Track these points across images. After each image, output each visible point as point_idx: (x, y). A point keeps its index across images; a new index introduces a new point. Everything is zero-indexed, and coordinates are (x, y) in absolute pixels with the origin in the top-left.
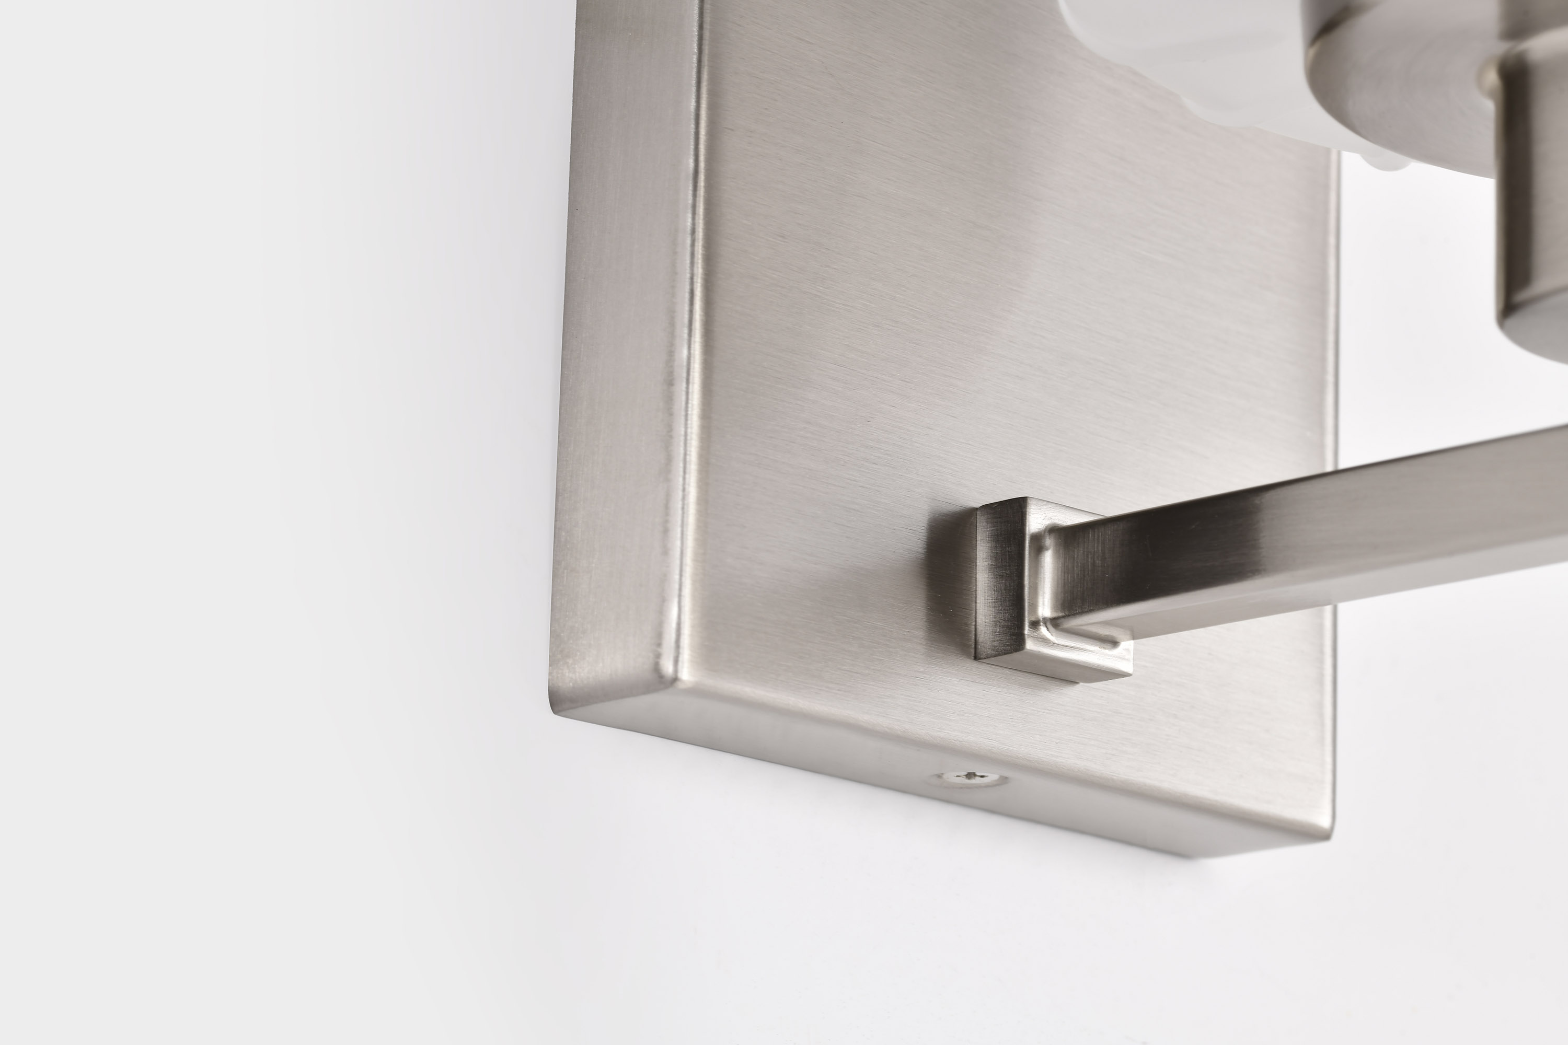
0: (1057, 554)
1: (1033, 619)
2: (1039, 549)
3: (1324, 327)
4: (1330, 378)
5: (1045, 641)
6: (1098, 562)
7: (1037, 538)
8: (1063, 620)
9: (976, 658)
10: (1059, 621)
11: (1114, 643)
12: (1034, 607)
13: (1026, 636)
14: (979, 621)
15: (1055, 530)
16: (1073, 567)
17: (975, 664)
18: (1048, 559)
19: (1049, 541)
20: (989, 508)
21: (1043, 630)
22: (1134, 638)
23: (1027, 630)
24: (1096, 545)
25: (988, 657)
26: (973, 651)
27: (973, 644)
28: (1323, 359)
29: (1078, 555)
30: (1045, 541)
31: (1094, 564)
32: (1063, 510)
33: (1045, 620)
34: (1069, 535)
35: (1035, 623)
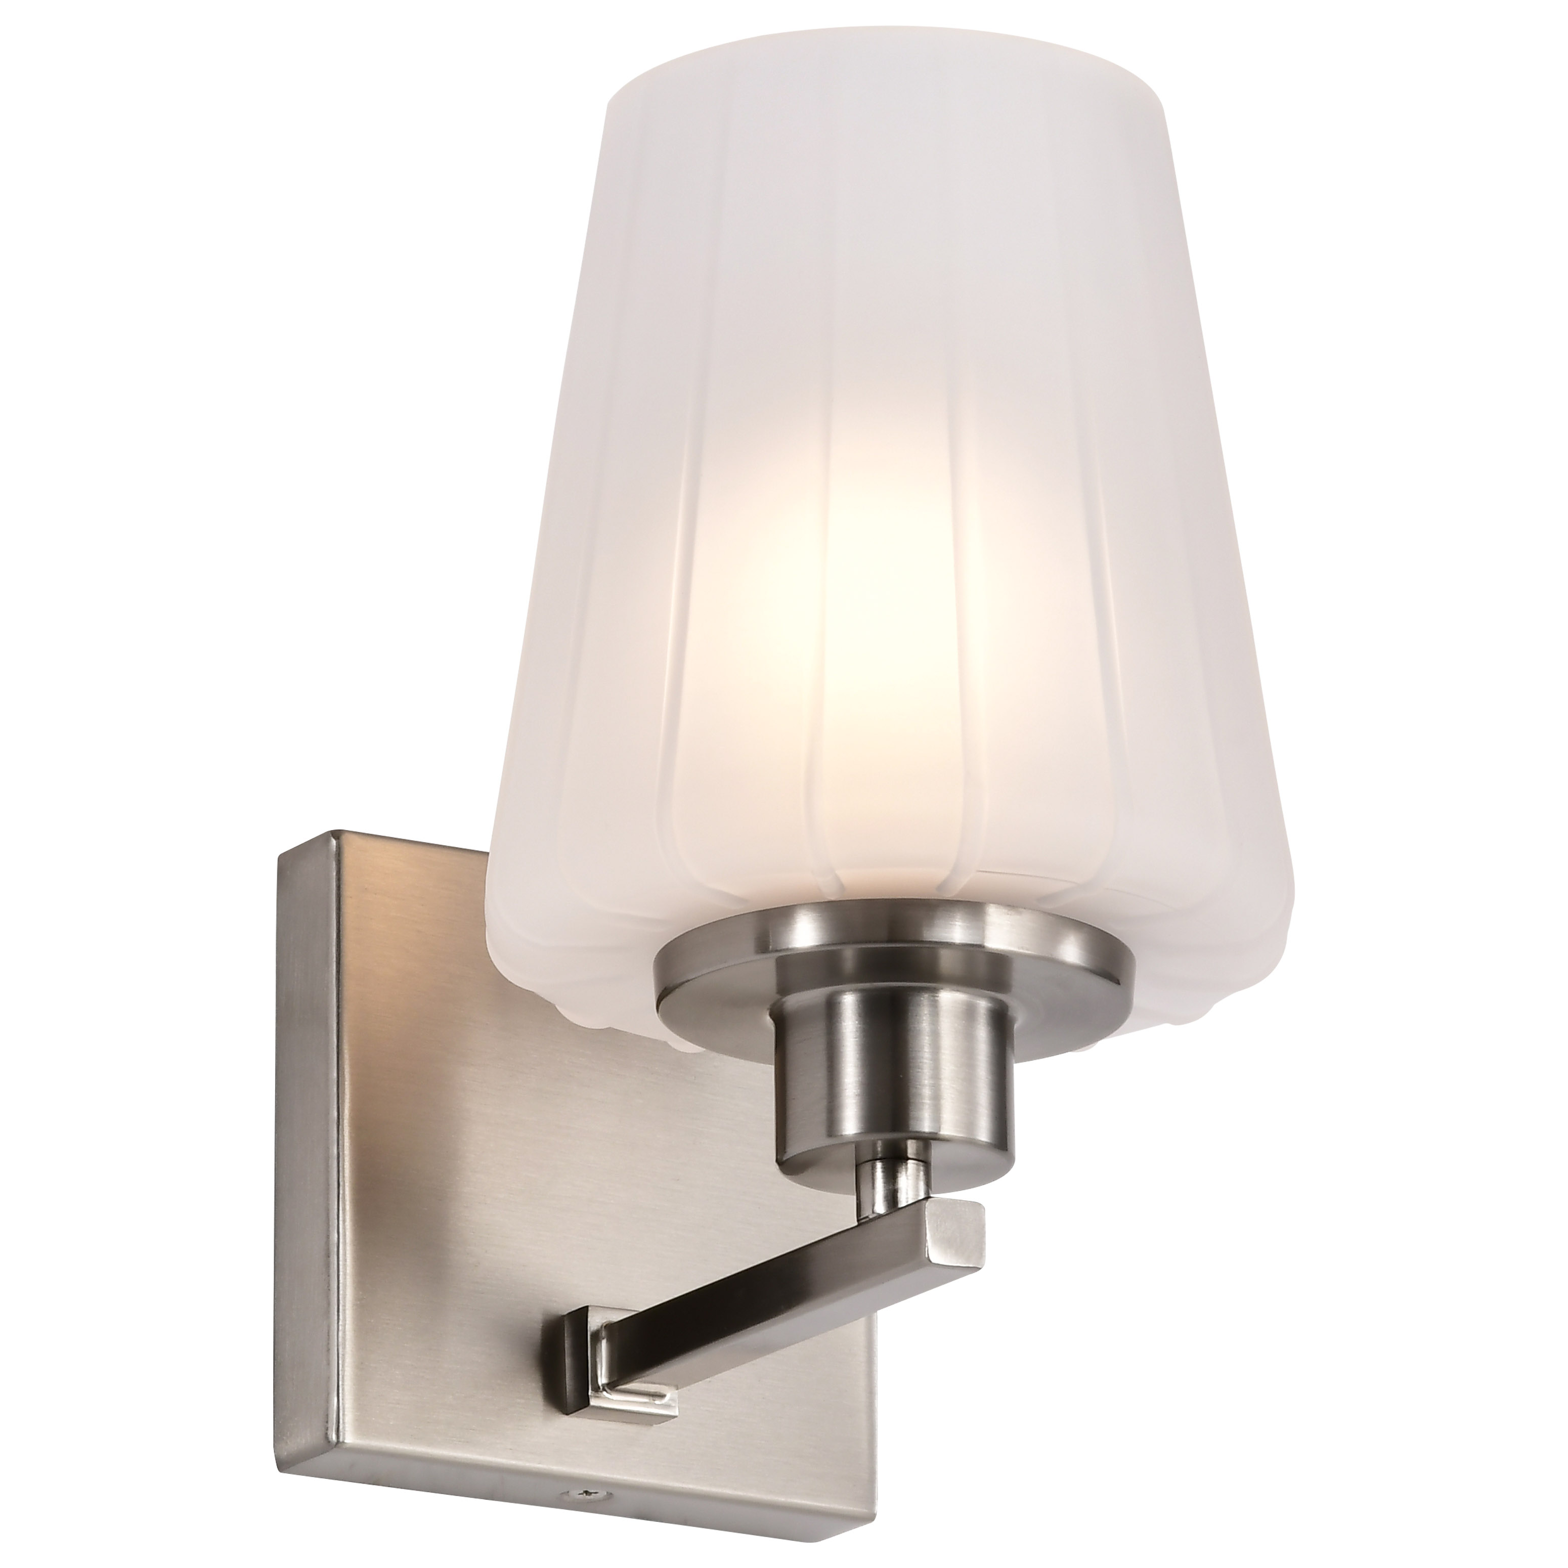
0: (608, 1344)
1: (595, 1387)
2: (596, 1341)
5: (605, 1399)
7: (595, 1334)
8: (612, 1385)
9: (567, 1414)
11: (661, 1396)
12: (594, 1379)
13: (590, 1398)
14: (567, 1389)
15: (606, 1326)
18: (603, 1348)
19: (604, 1334)
20: (570, 1315)
21: (603, 1392)
23: (591, 1393)
25: (572, 1413)
26: (565, 1410)
27: (565, 1405)
30: (600, 1335)
32: (611, 1311)
33: (605, 1387)
34: (610, 1328)
35: (597, 1389)
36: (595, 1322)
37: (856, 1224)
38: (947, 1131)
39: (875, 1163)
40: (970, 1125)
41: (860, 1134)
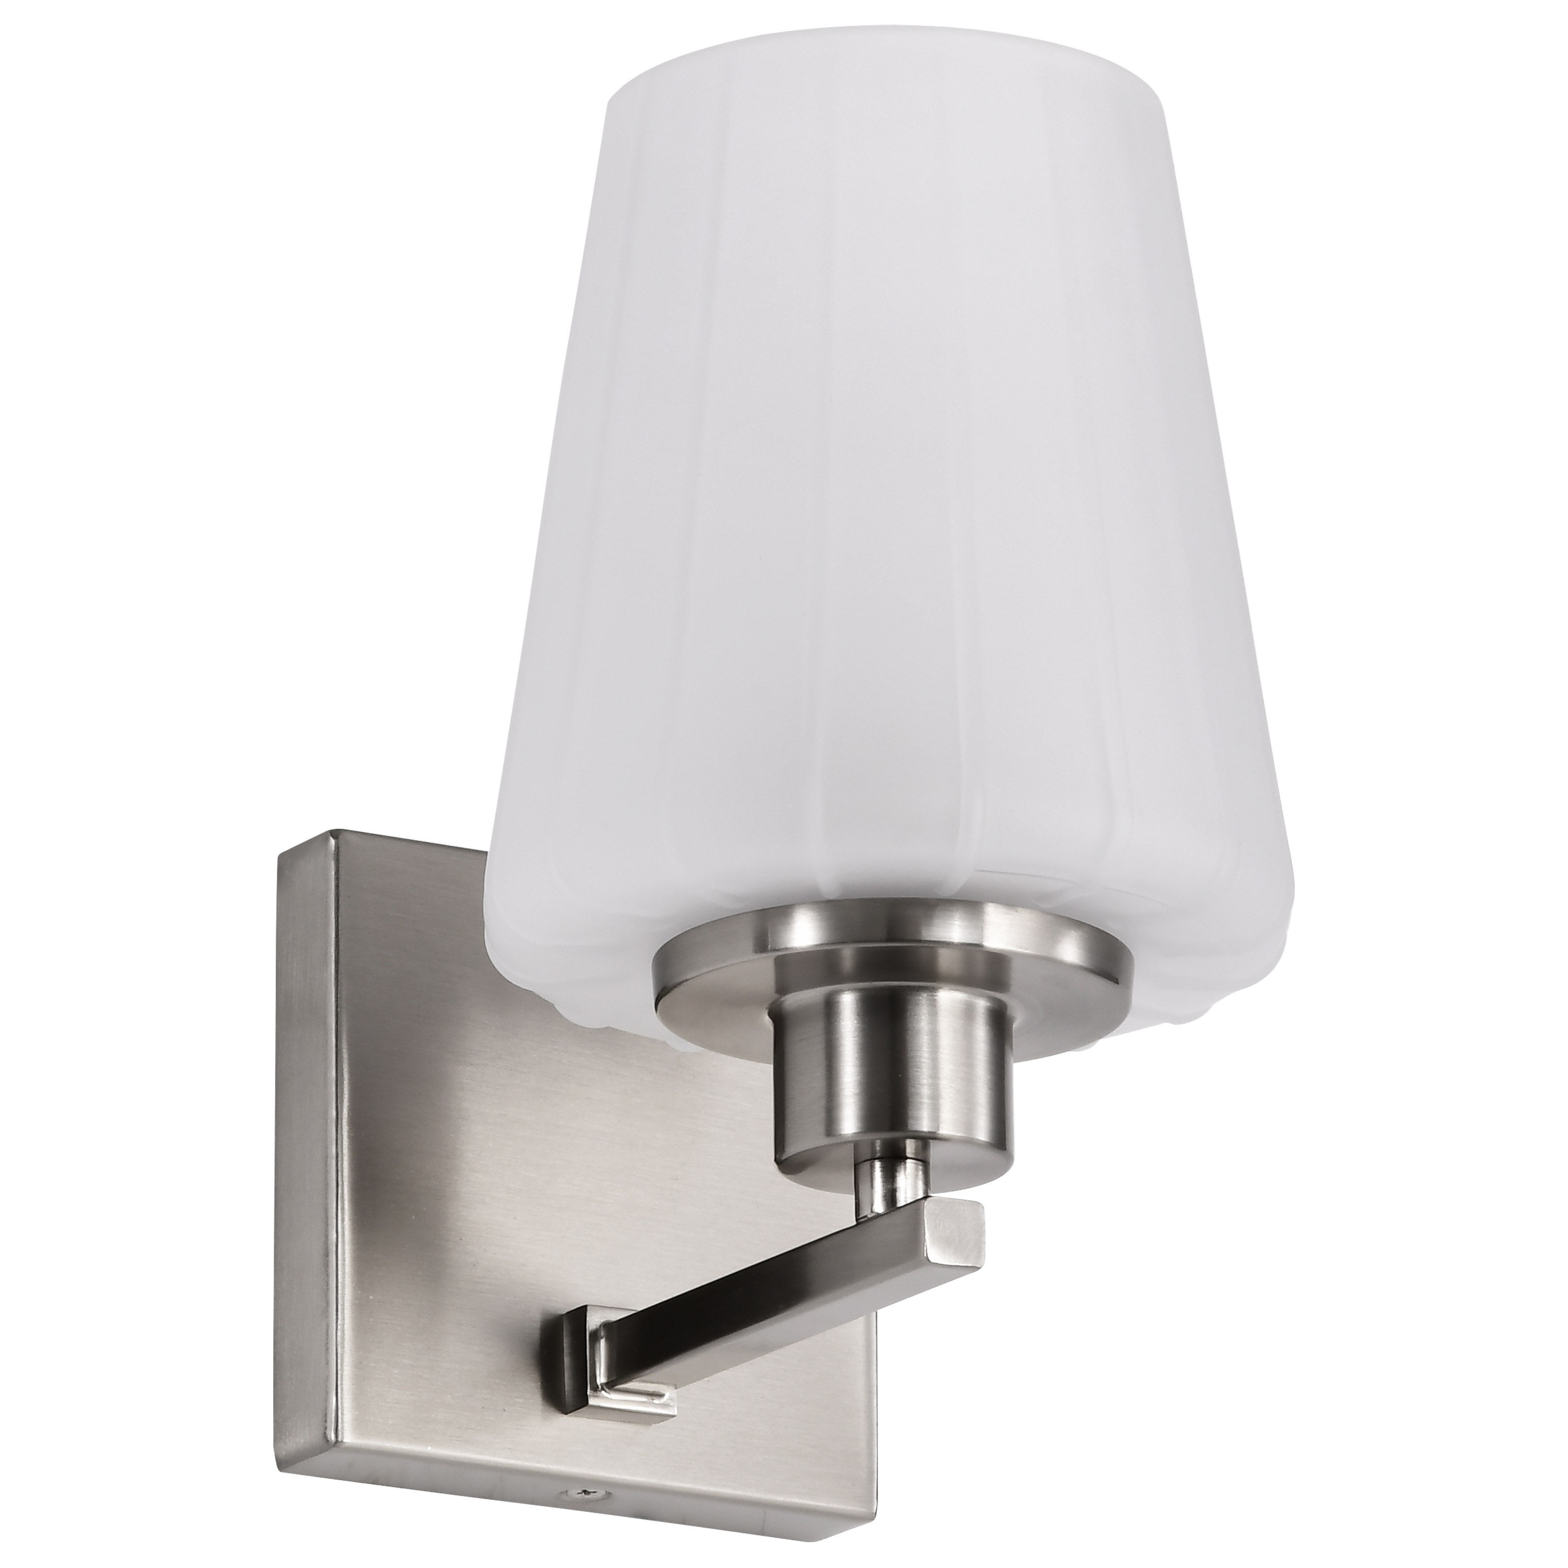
1: (593, 1383)
2: (596, 1340)
5: (603, 1398)
7: (595, 1331)
8: (615, 1383)
9: (566, 1413)
10: (611, 1384)
11: (658, 1394)
12: (593, 1375)
13: (589, 1395)
14: (566, 1386)
15: (605, 1325)
18: (603, 1344)
19: (603, 1333)
20: (570, 1313)
21: (601, 1390)
23: (589, 1391)
25: (571, 1412)
26: (564, 1409)
27: (563, 1405)
30: (600, 1333)
33: (603, 1384)
34: (609, 1327)
35: (595, 1388)
36: (594, 1321)
37: (854, 1223)
39: (874, 1162)
40: (969, 1124)
41: (858, 1133)
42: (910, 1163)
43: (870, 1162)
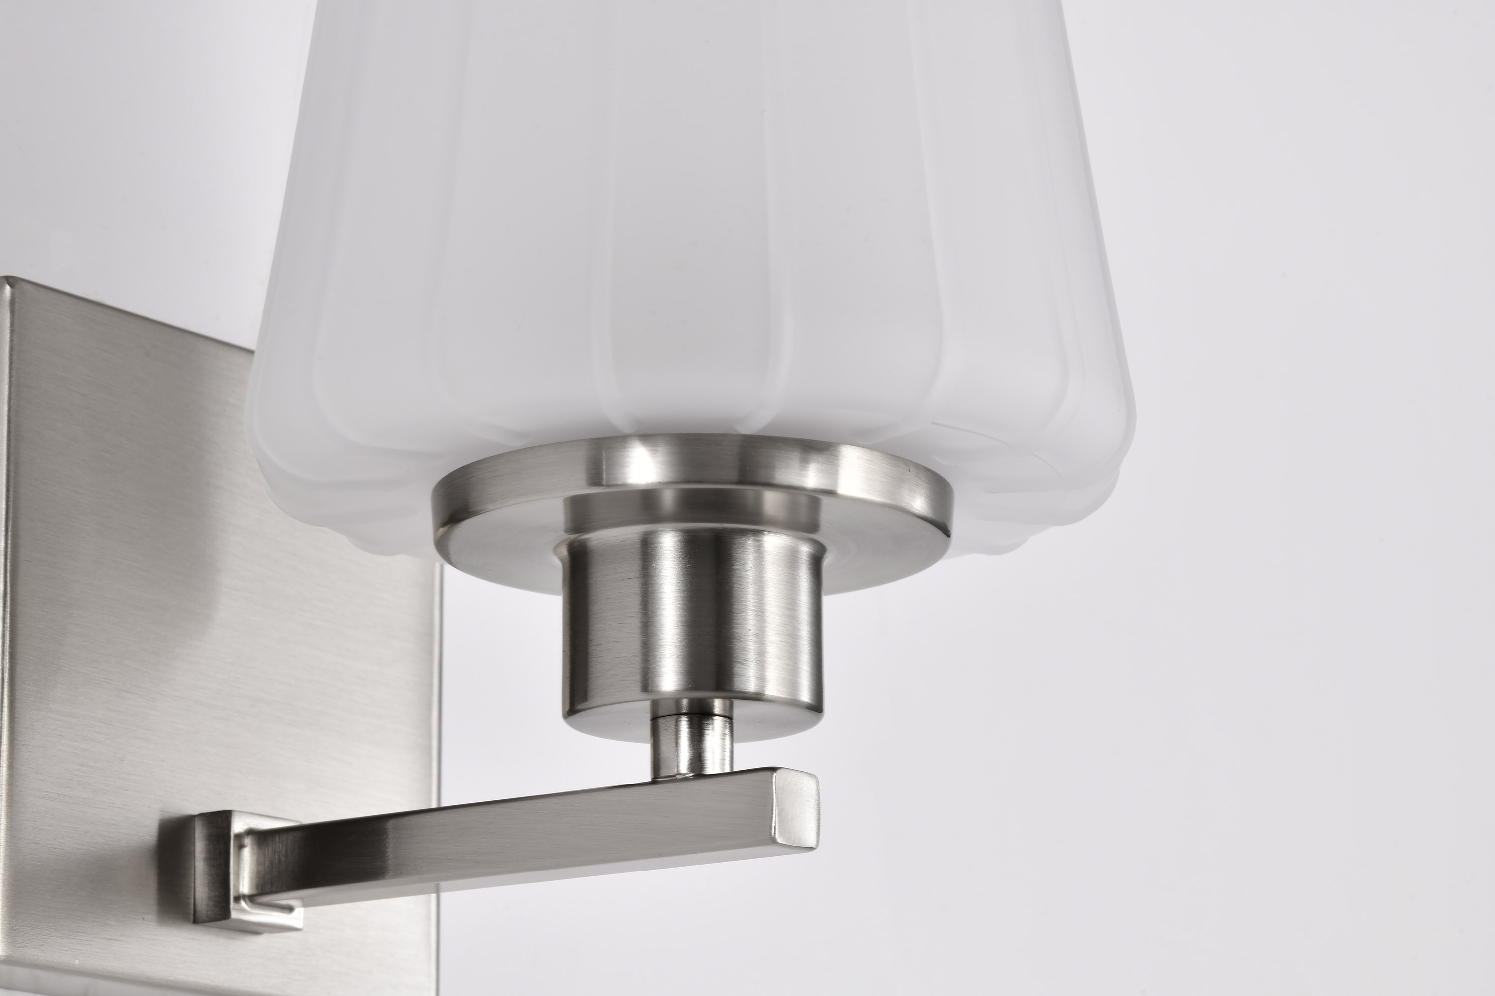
0: (252, 849)
1: (236, 895)
2: (241, 846)
3: (431, 662)
4: (435, 698)
5: (243, 911)
6: (283, 858)
7: (239, 836)
8: (257, 897)
9: (196, 921)
10: (254, 898)
11: (290, 909)
12: (237, 886)
13: (231, 910)
14: (197, 896)
15: (250, 832)
16: (264, 861)
17: (195, 927)
18: (247, 854)
19: (248, 841)
20: (204, 816)
21: (243, 904)
22: (305, 906)
23: (232, 905)
24: (281, 846)
25: (204, 922)
26: (192, 917)
27: (192, 911)
28: (430, 685)
29: (268, 853)
30: (244, 841)
31: (279, 860)
32: (256, 817)
33: (244, 897)
34: (262, 837)
35: (237, 899)
36: (238, 826)
37: (649, 780)
38: (773, 690)
39: (679, 718)
40: (793, 684)
41: (682, 690)
42: (718, 722)
43: (676, 716)
